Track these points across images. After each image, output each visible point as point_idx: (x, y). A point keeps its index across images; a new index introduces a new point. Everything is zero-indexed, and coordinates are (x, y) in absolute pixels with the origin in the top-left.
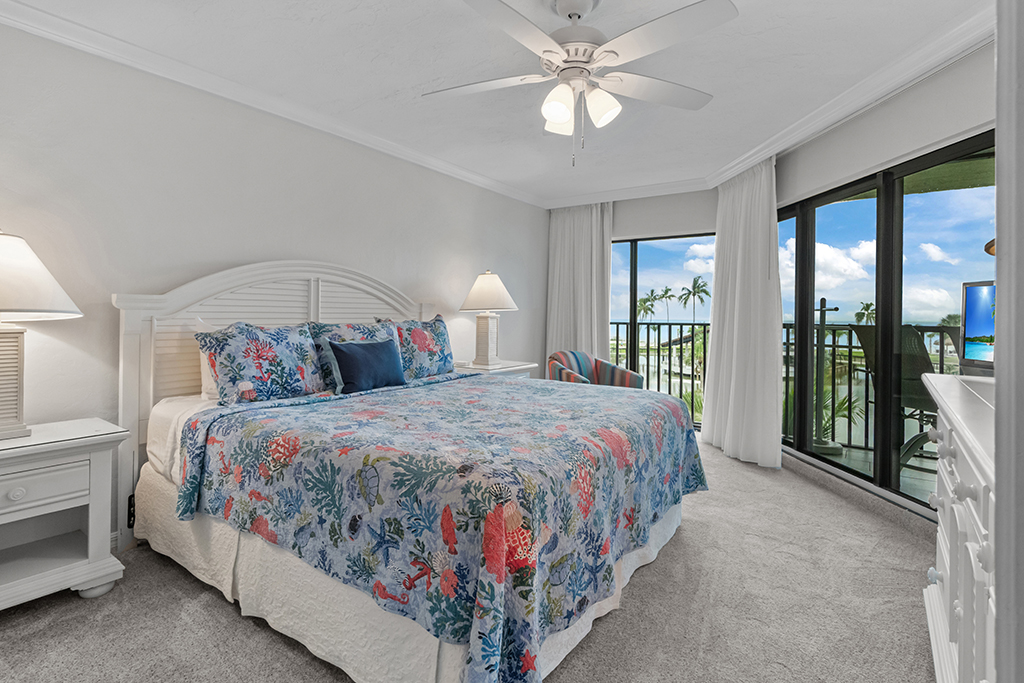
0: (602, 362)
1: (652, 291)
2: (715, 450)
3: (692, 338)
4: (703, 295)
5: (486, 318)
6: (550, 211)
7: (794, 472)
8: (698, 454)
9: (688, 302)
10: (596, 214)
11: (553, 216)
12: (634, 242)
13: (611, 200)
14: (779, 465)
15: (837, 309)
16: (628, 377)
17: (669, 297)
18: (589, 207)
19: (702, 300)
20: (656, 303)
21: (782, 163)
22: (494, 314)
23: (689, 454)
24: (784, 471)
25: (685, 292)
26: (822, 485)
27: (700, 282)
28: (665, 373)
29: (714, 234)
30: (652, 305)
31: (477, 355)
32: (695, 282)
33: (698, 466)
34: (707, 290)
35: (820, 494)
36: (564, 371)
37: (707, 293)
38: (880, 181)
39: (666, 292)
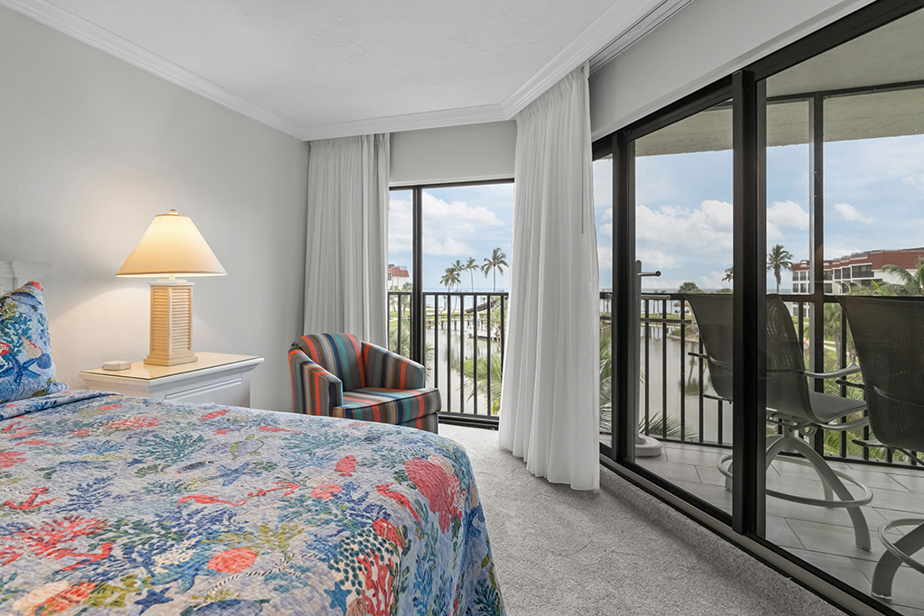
0: (371, 348)
1: (458, 262)
2: (516, 462)
3: (488, 306)
4: (502, 265)
5: (165, 287)
6: (309, 144)
7: (616, 495)
8: (488, 556)
9: (489, 272)
10: (367, 151)
11: (313, 150)
12: (417, 189)
13: (388, 131)
14: (597, 486)
15: (658, 274)
16: (403, 368)
17: (473, 267)
18: (359, 140)
19: (501, 270)
20: (462, 273)
21: (598, 76)
22: (184, 282)
23: (472, 563)
24: (604, 496)
25: (487, 262)
26: (657, 523)
27: (499, 253)
28: (470, 337)
29: (512, 180)
30: (458, 275)
31: (152, 349)
32: (495, 252)
33: (489, 583)
34: (506, 261)
35: (658, 541)
36: (306, 368)
37: (505, 264)
38: (738, 85)
39: (471, 262)
